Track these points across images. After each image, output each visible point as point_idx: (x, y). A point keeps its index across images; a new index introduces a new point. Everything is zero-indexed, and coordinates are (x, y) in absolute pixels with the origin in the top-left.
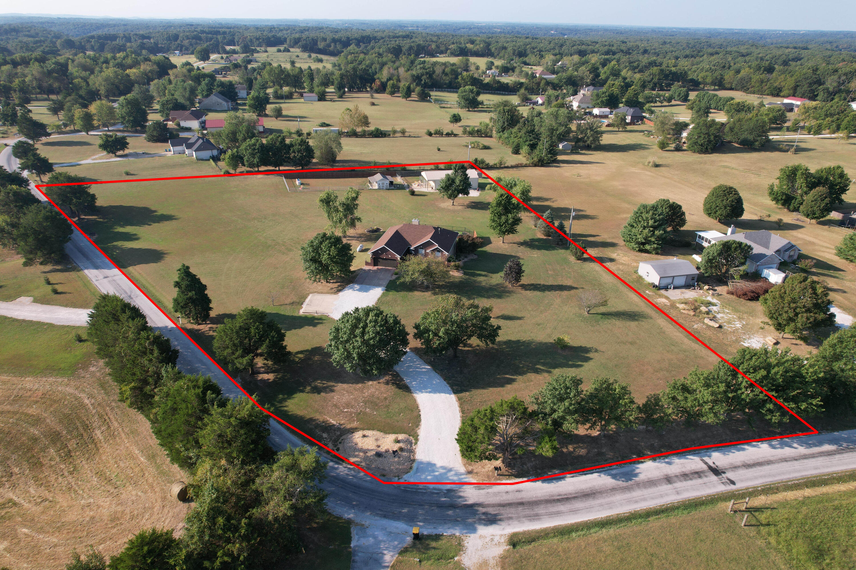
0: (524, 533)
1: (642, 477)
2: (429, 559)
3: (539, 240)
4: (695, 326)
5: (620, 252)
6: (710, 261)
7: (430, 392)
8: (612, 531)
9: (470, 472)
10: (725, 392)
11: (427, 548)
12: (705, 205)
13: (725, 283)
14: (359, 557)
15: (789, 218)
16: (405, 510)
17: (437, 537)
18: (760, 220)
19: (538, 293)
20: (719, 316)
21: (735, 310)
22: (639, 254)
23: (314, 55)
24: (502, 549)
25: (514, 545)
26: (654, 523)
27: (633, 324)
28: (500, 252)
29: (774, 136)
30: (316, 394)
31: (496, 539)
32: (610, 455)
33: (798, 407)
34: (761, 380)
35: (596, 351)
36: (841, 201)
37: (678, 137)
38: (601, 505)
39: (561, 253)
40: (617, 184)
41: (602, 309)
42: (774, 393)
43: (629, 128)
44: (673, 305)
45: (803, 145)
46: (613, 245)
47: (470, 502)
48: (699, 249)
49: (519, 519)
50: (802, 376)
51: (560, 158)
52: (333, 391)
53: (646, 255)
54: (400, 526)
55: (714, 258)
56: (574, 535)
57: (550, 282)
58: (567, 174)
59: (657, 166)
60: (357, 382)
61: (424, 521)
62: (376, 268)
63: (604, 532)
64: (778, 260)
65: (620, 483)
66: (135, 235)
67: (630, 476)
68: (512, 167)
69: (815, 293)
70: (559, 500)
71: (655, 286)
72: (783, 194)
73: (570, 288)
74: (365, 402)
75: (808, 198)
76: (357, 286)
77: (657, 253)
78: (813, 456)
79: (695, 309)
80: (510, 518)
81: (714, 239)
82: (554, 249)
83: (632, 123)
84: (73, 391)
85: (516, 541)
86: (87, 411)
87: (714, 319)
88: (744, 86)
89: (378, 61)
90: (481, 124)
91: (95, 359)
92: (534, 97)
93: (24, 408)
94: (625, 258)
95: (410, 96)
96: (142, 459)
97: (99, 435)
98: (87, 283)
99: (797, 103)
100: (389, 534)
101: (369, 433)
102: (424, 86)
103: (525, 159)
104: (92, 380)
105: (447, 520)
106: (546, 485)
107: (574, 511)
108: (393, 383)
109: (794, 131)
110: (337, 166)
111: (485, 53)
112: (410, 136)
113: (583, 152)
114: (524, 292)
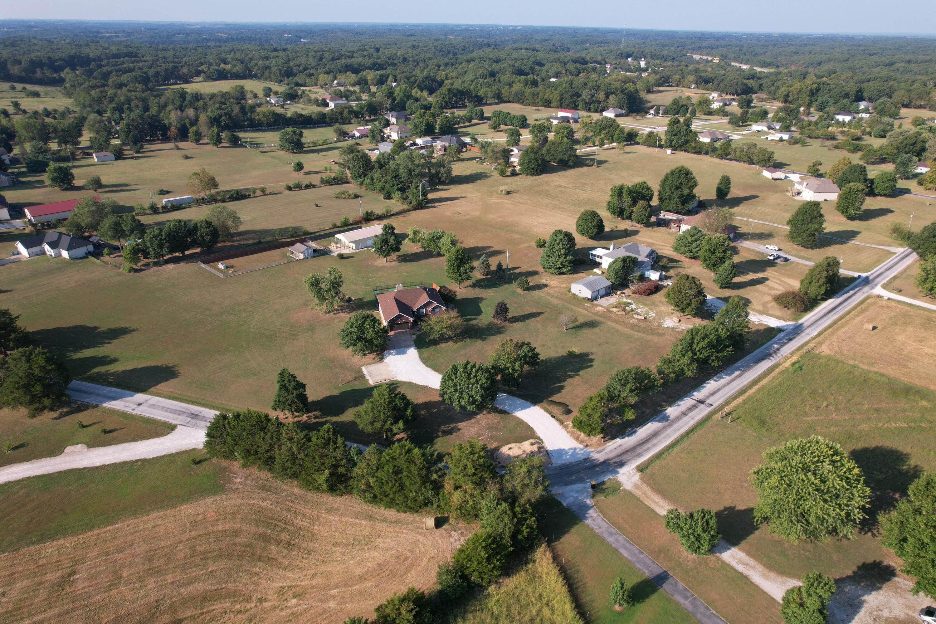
0: (641, 464)
1: (672, 417)
2: (608, 494)
3: (483, 280)
4: (631, 321)
5: (545, 277)
6: (614, 273)
7: (522, 409)
8: (678, 448)
9: (587, 446)
11: (603, 490)
12: (578, 227)
13: (628, 287)
14: (574, 508)
15: (627, 225)
16: (573, 478)
17: (603, 483)
18: (612, 231)
19: (521, 324)
20: (639, 311)
21: (645, 305)
22: (559, 276)
24: (638, 475)
25: (642, 471)
26: (694, 436)
27: (597, 330)
28: (464, 297)
30: (449, 436)
31: (631, 472)
32: (648, 411)
33: (723, 355)
35: (592, 354)
36: (652, 207)
37: (509, 163)
38: (664, 438)
39: (507, 288)
40: (493, 217)
41: (573, 324)
43: (461, 156)
44: (609, 311)
45: (598, 158)
46: (534, 273)
47: (602, 460)
48: (597, 265)
49: (633, 458)
52: (459, 430)
53: (564, 276)
54: (579, 486)
55: (618, 270)
56: (664, 456)
57: (522, 313)
58: (448, 214)
59: (509, 193)
60: (470, 419)
61: (589, 478)
62: (392, 333)
64: (650, 263)
65: (664, 424)
66: (105, 357)
67: (666, 418)
68: (398, 213)
70: (644, 443)
71: (589, 299)
72: (617, 207)
73: (538, 314)
74: (488, 429)
76: (393, 352)
79: (624, 310)
80: (629, 460)
81: (605, 255)
82: (499, 285)
83: (460, 151)
84: (242, 501)
85: (641, 469)
86: (272, 510)
87: (638, 314)
88: (519, 99)
89: (135, 96)
90: (326, 169)
91: (231, 472)
92: (347, 128)
93: (211, 529)
94: (553, 282)
95: (221, 143)
96: (363, 522)
97: (301, 523)
98: (124, 415)
99: (569, 115)
100: (577, 492)
101: (510, 446)
102: (227, 127)
103: (399, 203)
104: (249, 488)
105: (599, 474)
106: (630, 438)
107: (655, 445)
108: (494, 412)
109: (584, 144)
110: (237, 241)
111: (247, 75)
112: (270, 194)
113: (440, 187)
114: (511, 325)
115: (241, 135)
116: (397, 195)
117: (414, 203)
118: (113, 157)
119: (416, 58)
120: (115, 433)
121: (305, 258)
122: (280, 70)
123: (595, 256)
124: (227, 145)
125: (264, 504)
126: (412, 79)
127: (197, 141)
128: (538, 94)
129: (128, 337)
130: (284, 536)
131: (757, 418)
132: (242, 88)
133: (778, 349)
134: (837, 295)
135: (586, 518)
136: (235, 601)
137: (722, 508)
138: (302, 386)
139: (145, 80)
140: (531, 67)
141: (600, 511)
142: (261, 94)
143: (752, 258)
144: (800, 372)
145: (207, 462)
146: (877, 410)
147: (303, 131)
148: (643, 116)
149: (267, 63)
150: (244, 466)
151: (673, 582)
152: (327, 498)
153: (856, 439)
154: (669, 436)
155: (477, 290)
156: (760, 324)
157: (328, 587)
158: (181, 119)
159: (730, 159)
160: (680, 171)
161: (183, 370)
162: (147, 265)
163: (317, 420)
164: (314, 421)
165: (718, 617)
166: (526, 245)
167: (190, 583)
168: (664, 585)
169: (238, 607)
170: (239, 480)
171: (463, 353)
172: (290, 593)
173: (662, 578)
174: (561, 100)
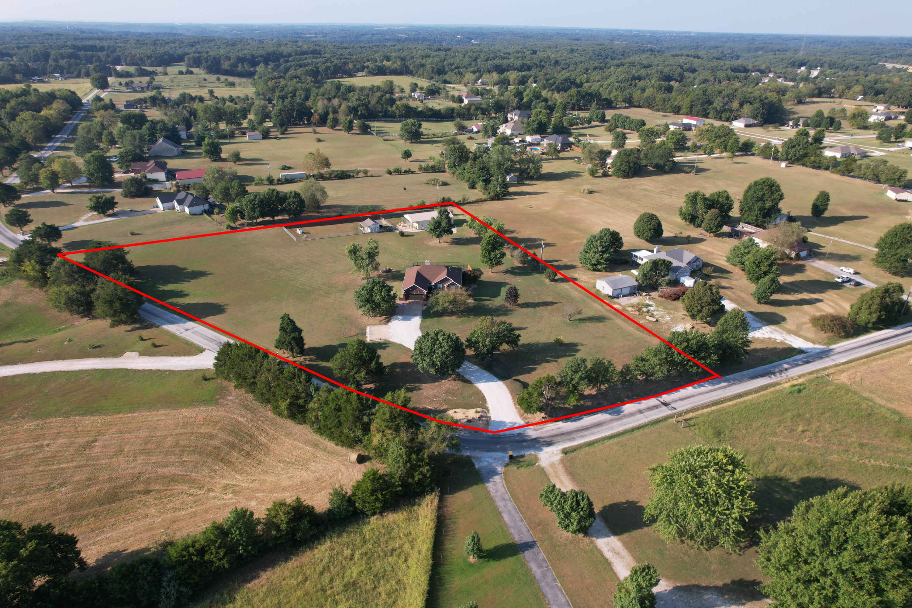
0: (569, 447)
1: (626, 412)
2: (522, 467)
3: (518, 268)
4: (642, 321)
5: (579, 272)
6: (645, 275)
7: (485, 382)
8: (616, 440)
10: (666, 358)
11: (519, 462)
12: (635, 229)
13: (656, 290)
14: (483, 471)
15: (694, 232)
16: (498, 447)
17: (523, 456)
18: (675, 237)
19: (530, 310)
20: (655, 313)
21: (665, 308)
22: (594, 272)
23: (223, 78)
24: (560, 456)
25: (566, 453)
27: (601, 325)
28: (492, 280)
29: (679, 158)
31: (555, 452)
32: (605, 403)
33: (706, 362)
34: (684, 349)
35: (582, 345)
36: (729, 217)
37: (604, 164)
38: (607, 429)
39: (536, 277)
40: (562, 213)
41: (579, 317)
42: (692, 356)
43: (561, 155)
44: (624, 308)
45: (701, 166)
46: (573, 267)
47: (534, 437)
48: (636, 266)
49: (564, 441)
50: (706, 344)
51: (512, 189)
52: (421, 389)
53: (598, 273)
54: (499, 454)
55: (648, 272)
56: (596, 444)
57: (537, 300)
58: (521, 206)
59: (591, 192)
60: (435, 382)
61: (512, 450)
62: (407, 302)
63: (611, 441)
64: (689, 270)
65: (615, 417)
66: (181, 291)
67: (619, 412)
68: (474, 202)
69: (712, 293)
70: (583, 430)
71: (609, 296)
72: (689, 214)
73: (552, 303)
74: (446, 393)
75: (707, 217)
76: (400, 317)
77: (606, 271)
78: (716, 390)
79: (639, 310)
80: (559, 442)
81: (646, 257)
82: (531, 274)
83: (563, 150)
84: (225, 414)
85: (565, 452)
86: (245, 425)
87: (652, 316)
88: (650, 104)
89: (301, 87)
90: (431, 158)
91: (227, 391)
92: (466, 123)
93: (195, 430)
94: (584, 277)
95: (352, 129)
96: (308, 448)
97: (263, 439)
98: (174, 336)
99: (694, 122)
100: (495, 459)
101: (457, 410)
102: (362, 117)
103: (481, 193)
104: (235, 405)
105: (524, 448)
106: (573, 423)
107: (593, 434)
108: (459, 380)
109: (693, 152)
110: (324, 212)
111: (404, 71)
112: (372, 176)
113: (527, 182)
114: (520, 309)
115: (372, 124)
116: (480, 185)
117: (492, 194)
118: (261, 136)
119: (568, 61)
120: (161, 348)
121: (372, 232)
122: (433, 68)
123: (637, 257)
124: (358, 132)
125: (241, 419)
126: (551, 81)
127: (333, 127)
128: (669, 100)
129: (203, 279)
130: (247, 447)
131: (715, 428)
132: (391, 82)
133: (786, 369)
134: (899, 326)
135: (488, 481)
136: (192, 487)
137: (624, 500)
138: (300, 331)
139: (315, 73)
140: (680, 74)
141: (505, 479)
142: (407, 90)
143: (817, 277)
144: (796, 395)
145: (214, 380)
146: (862, 445)
147: (423, 123)
148: (776, 127)
149: (423, 61)
150: (236, 387)
151: (536, 552)
152: (289, 424)
153: (816, 468)
154: (612, 428)
155: (507, 275)
156: (782, 343)
157: (258, 490)
158: (327, 107)
159: (852, 176)
160: (764, 182)
161: (230, 310)
162: (243, 225)
163: (311, 363)
164: (307, 362)
165: (560, 589)
166: (579, 241)
167: (166, 466)
168: (526, 552)
169: (192, 491)
170: (231, 398)
171: (460, 327)
172: (231, 490)
173: (528, 546)
174: (691, 107)
